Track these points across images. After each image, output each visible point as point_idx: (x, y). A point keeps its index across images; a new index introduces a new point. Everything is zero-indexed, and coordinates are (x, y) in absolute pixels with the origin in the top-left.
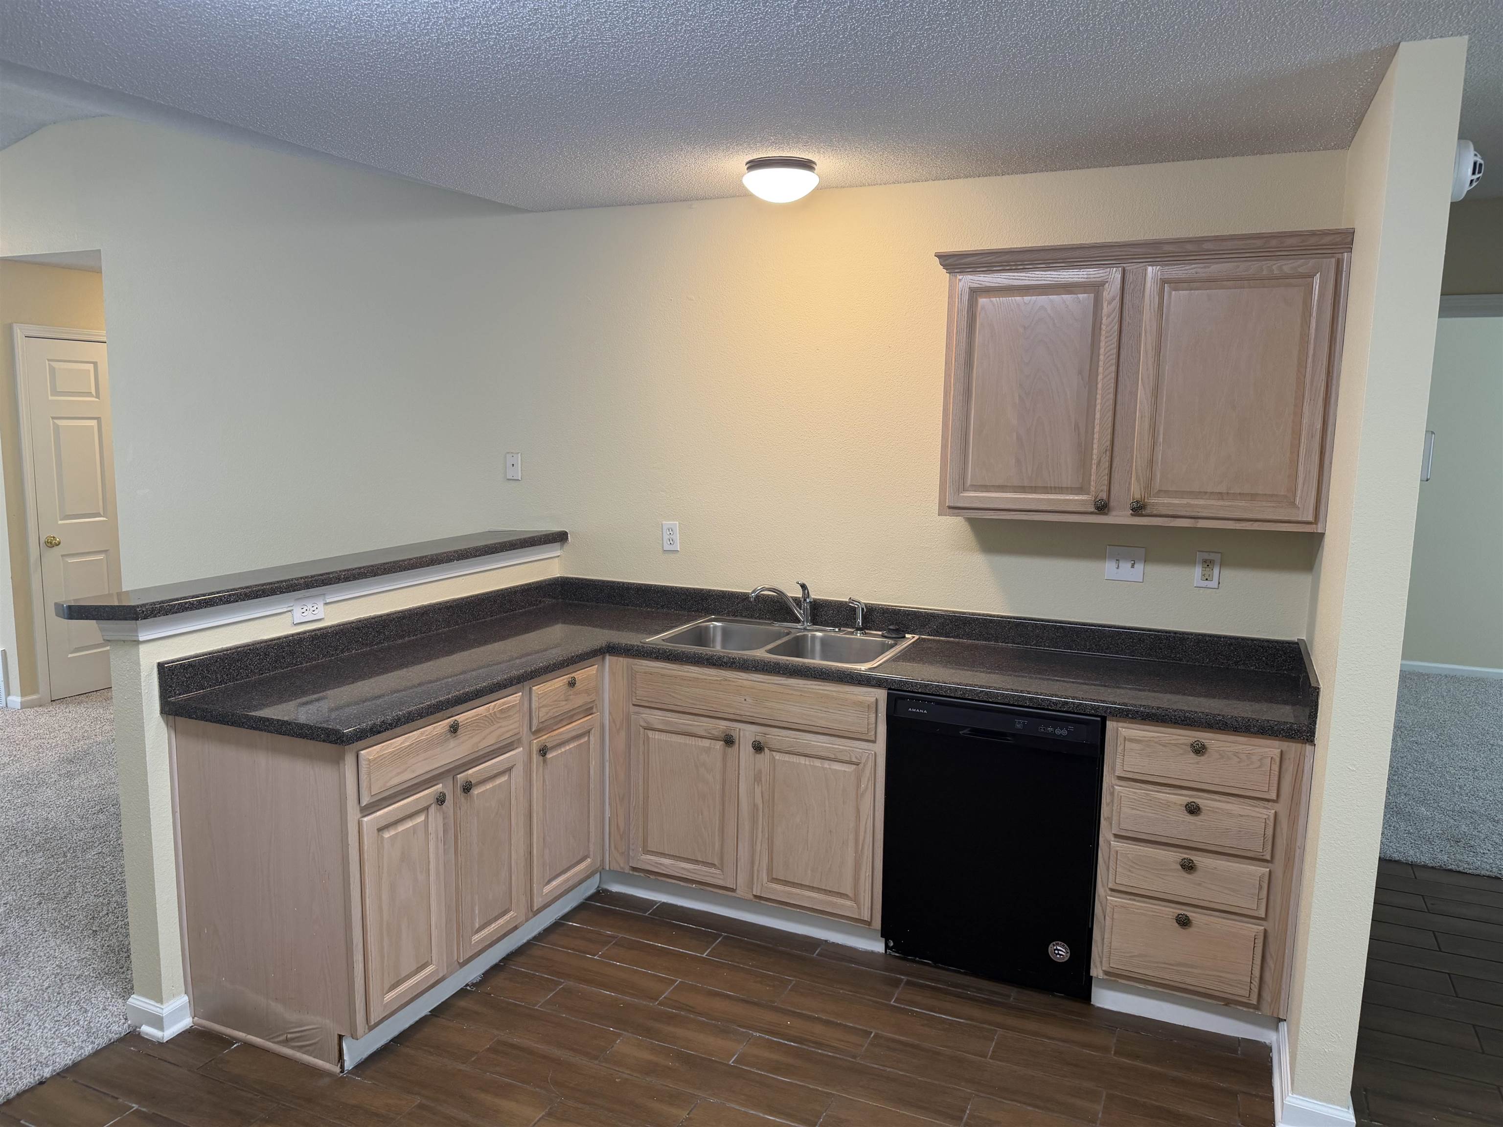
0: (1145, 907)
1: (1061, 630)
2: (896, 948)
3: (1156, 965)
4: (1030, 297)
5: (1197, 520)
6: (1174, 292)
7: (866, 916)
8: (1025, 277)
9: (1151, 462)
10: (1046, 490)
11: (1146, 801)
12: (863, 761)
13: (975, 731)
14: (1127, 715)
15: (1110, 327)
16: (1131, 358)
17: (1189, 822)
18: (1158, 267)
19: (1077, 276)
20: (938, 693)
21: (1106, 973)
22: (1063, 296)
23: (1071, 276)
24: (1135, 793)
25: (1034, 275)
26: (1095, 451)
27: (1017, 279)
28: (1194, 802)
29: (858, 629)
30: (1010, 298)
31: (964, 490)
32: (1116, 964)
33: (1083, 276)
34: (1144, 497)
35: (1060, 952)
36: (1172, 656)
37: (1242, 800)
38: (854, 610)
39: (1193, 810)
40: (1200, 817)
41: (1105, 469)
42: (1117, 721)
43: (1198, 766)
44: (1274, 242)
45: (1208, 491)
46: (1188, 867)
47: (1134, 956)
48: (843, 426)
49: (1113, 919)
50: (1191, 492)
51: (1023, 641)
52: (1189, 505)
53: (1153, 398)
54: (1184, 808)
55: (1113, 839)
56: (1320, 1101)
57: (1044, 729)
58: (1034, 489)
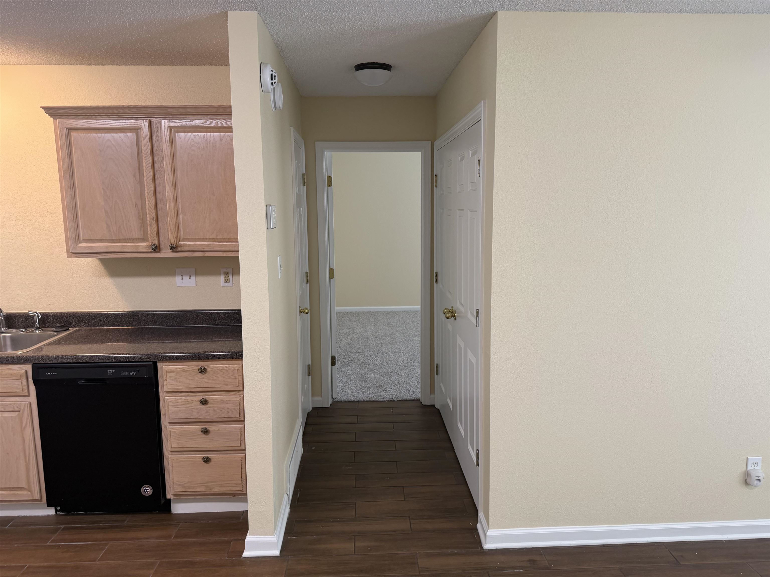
0: (188, 457)
1: (157, 316)
2: (62, 510)
3: (197, 485)
4: (101, 134)
5: (204, 253)
6: (177, 134)
7: (37, 497)
8: (97, 122)
9: (178, 223)
10: (125, 240)
11: (181, 402)
12: (22, 408)
13: (88, 380)
14: (166, 359)
15: (146, 151)
16: (160, 168)
17: (203, 409)
18: (167, 120)
19: (125, 123)
20: (62, 362)
21: (175, 495)
22: (119, 134)
23: (121, 123)
24: (175, 399)
25: (101, 122)
26: (148, 219)
27: (92, 124)
28: (204, 398)
29: (37, 328)
30: (90, 134)
31: (80, 243)
32: (178, 490)
33: (128, 123)
34: (176, 242)
35: (147, 490)
36: (214, 322)
37: (228, 393)
38: (32, 317)
39: (204, 402)
40: (208, 405)
41: (154, 228)
42: (163, 363)
43: (204, 379)
44: (221, 110)
45: (208, 237)
46: (206, 432)
47: (186, 483)
48: (15, 207)
49: (172, 466)
50: (200, 239)
51: (137, 324)
52: (198, 245)
53: (174, 190)
54: (199, 402)
55: (168, 425)
56: (262, 535)
57: (124, 373)
58: (119, 241)
